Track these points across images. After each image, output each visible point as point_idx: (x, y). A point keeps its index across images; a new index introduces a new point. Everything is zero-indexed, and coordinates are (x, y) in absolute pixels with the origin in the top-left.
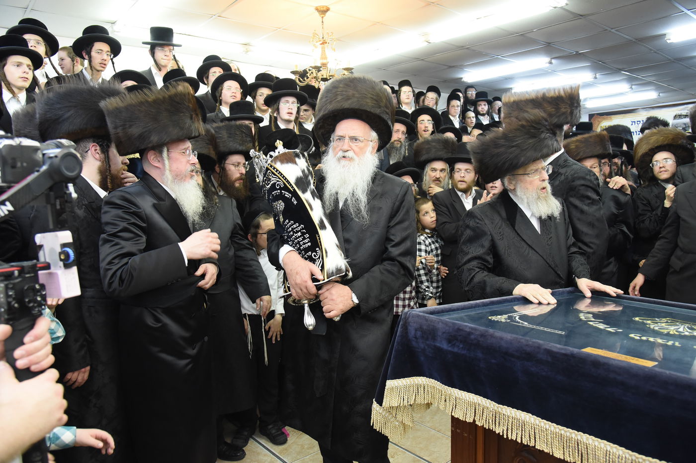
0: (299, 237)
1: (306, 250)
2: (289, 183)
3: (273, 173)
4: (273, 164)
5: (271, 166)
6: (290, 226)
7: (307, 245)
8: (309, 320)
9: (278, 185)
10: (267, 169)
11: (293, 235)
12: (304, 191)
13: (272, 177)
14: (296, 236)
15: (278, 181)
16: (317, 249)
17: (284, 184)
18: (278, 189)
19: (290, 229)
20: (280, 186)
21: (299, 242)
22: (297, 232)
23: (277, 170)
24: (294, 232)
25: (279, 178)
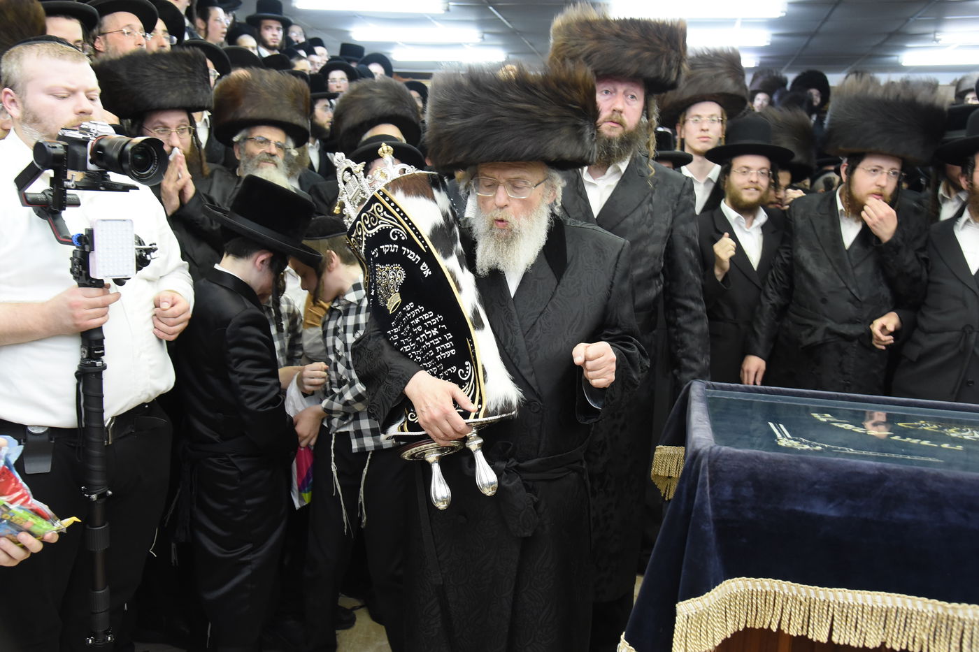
0: (434, 337)
1: (447, 362)
2: (420, 234)
3: (386, 209)
4: (389, 193)
5: (384, 196)
6: (417, 316)
7: (448, 353)
8: (440, 490)
9: (394, 234)
10: (374, 199)
11: (422, 332)
12: (446, 254)
13: (384, 216)
14: (428, 335)
15: (396, 227)
16: (467, 363)
17: (408, 234)
18: (393, 243)
19: (417, 321)
20: (399, 237)
21: (433, 347)
22: (431, 328)
23: (396, 207)
24: (424, 327)
25: (399, 223)
